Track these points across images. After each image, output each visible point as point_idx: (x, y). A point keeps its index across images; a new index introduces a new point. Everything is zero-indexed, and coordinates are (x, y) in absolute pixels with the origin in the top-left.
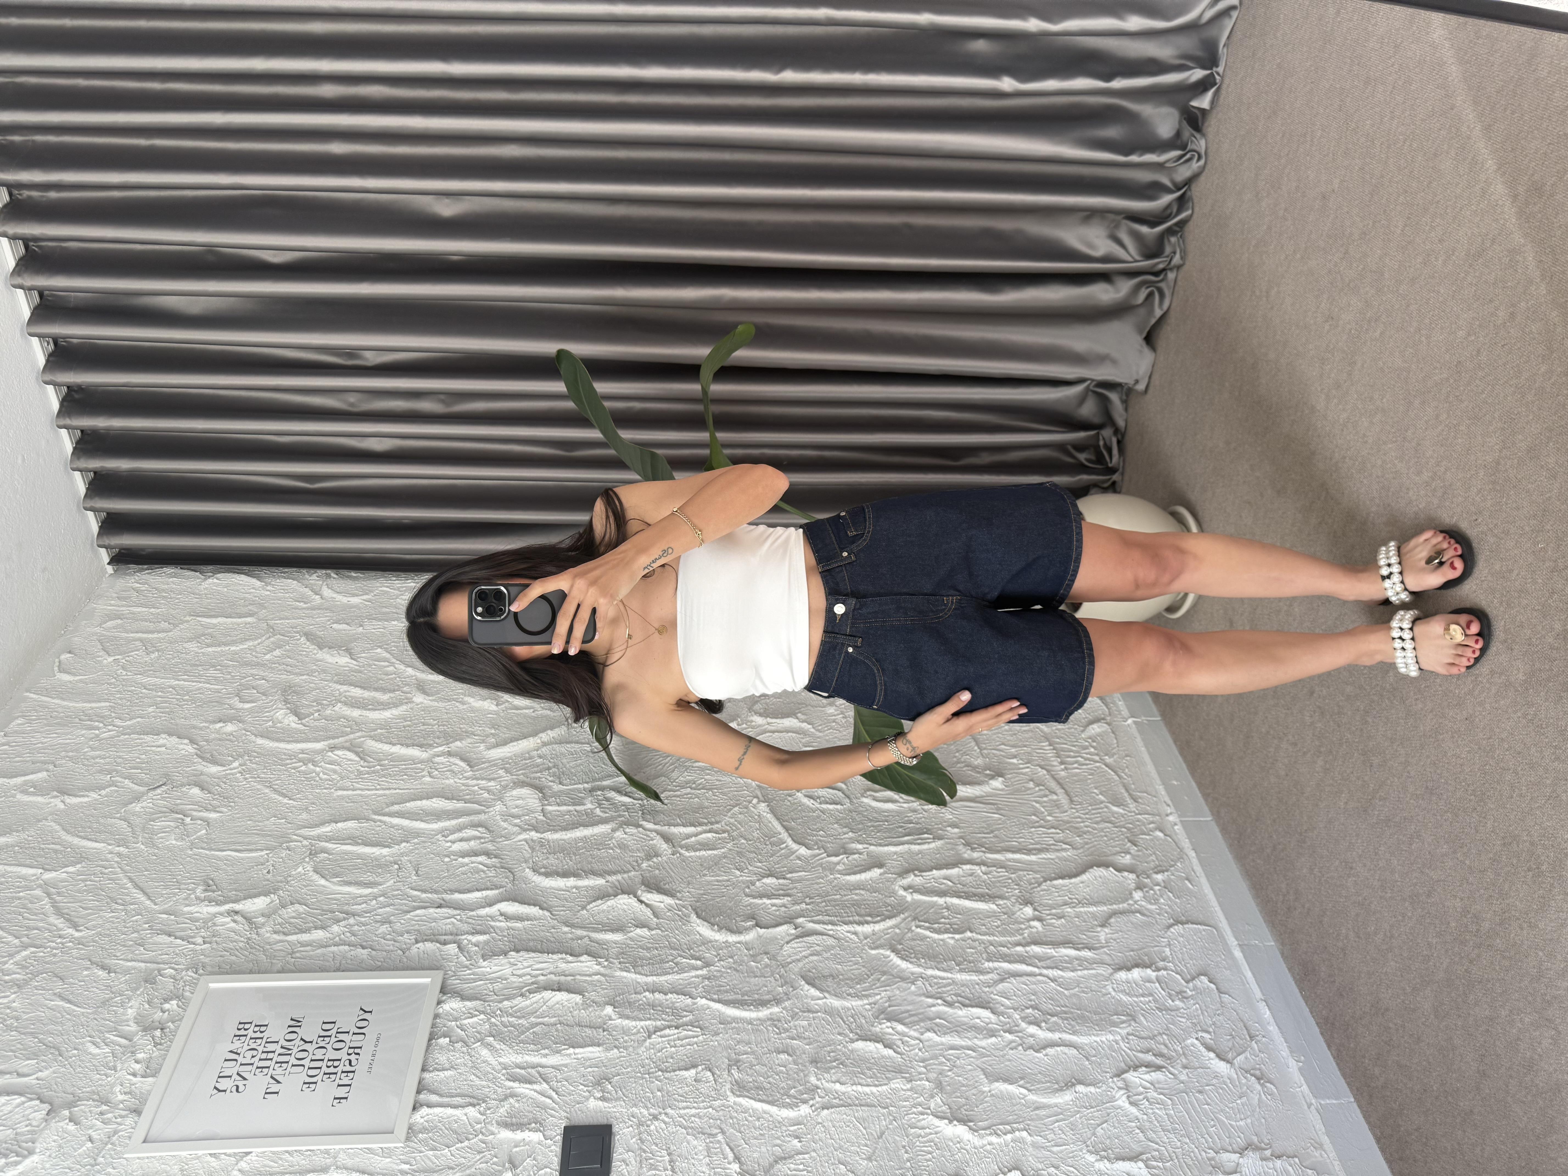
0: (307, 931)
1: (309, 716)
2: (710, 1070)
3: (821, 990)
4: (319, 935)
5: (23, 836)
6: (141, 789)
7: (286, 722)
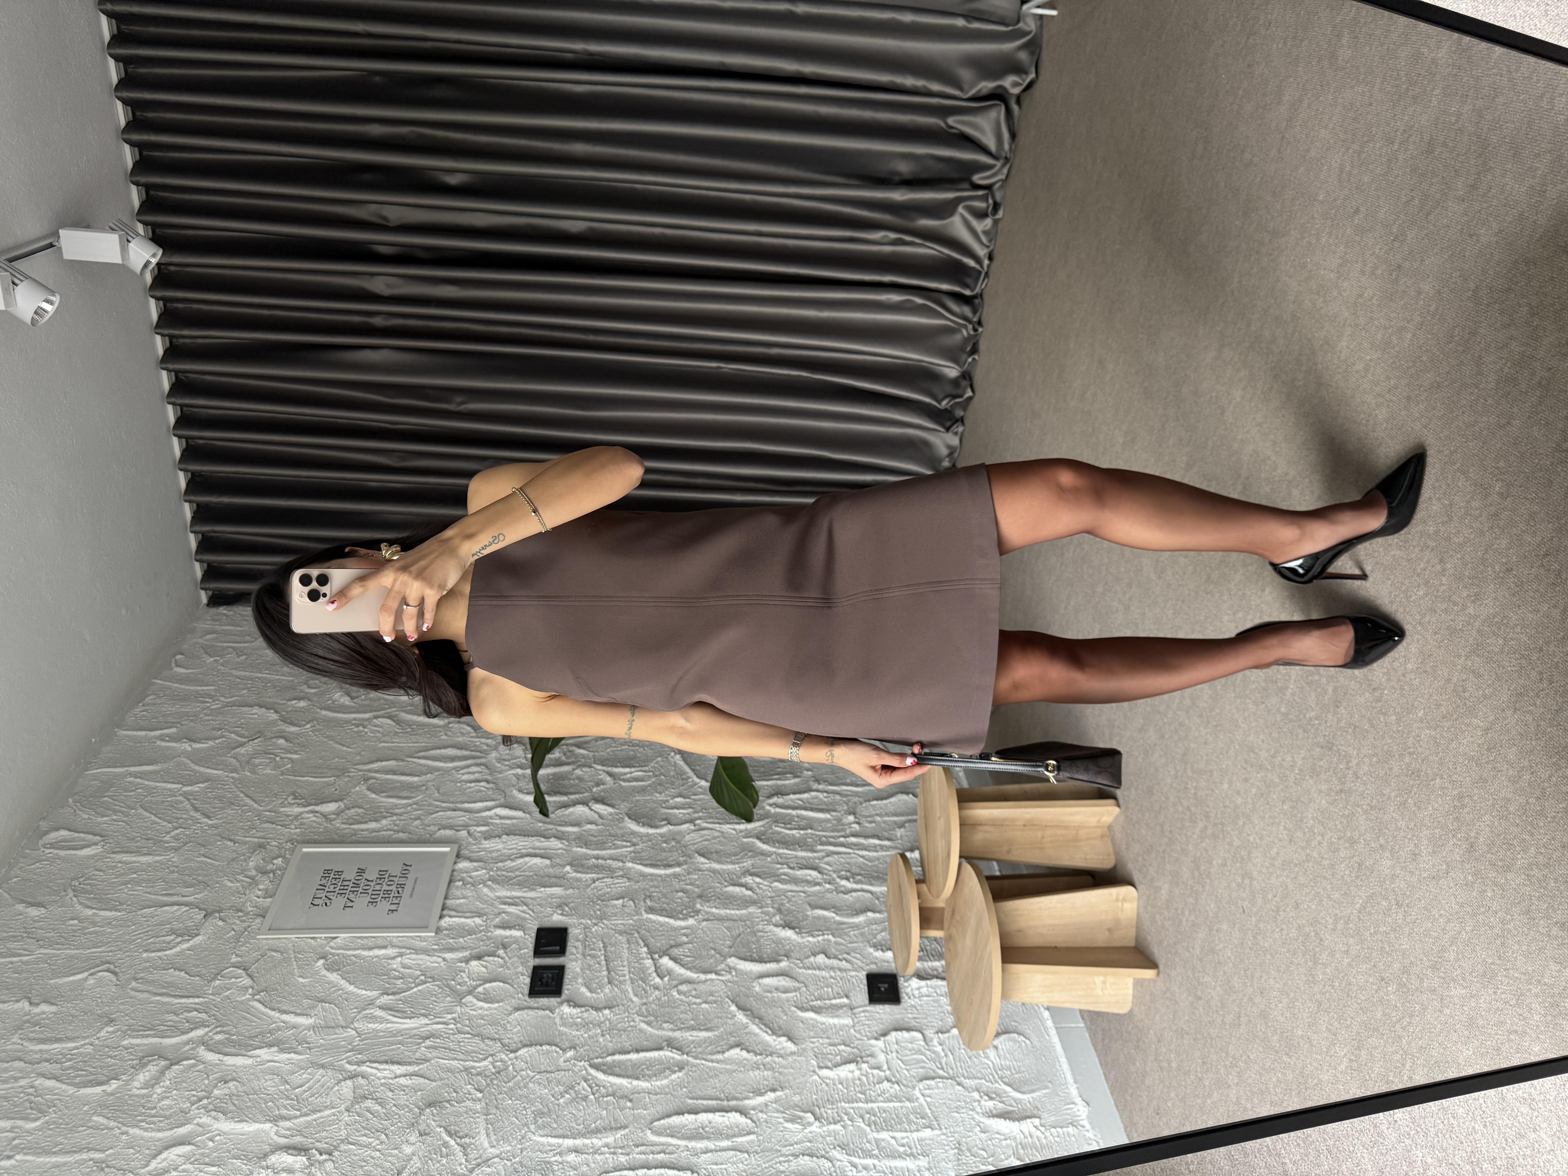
0: (366, 822)
1: (358, 697)
2: (633, 900)
3: (708, 859)
4: (373, 825)
5: (165, 766)
6: (243, 740)
7: (342, 700)
